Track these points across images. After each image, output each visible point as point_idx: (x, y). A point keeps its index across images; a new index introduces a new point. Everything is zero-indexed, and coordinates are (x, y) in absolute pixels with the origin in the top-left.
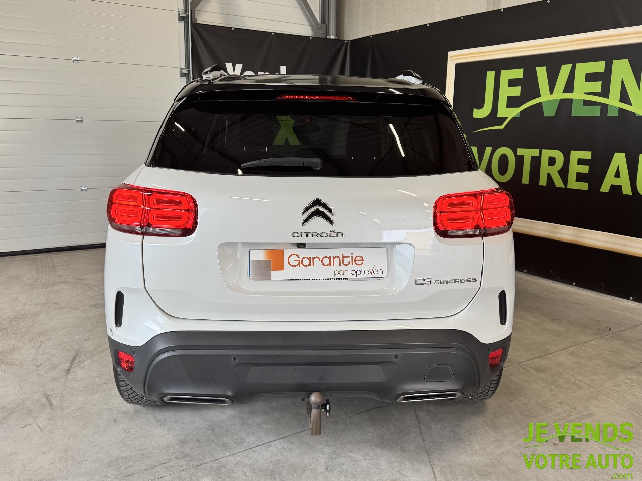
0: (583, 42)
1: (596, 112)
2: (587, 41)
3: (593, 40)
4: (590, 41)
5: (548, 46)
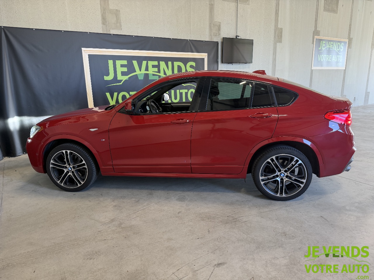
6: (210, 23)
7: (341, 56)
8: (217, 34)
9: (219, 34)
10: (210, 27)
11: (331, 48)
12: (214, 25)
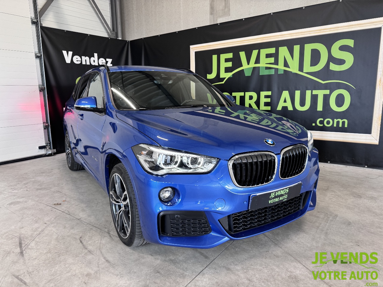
0: (263, 39)
1: (272, 72)
2: (265, 39)
3: (268, 38)
4: (267, 38)
5: (245, 42)
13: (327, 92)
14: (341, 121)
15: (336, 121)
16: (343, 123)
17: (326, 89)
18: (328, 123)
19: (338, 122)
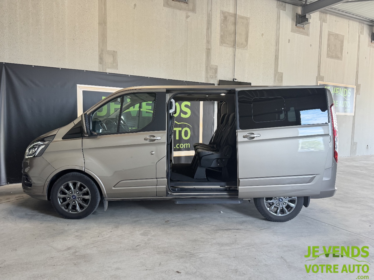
6: (207, 67)
7: (349, 102)
8: (214, 77)
9: (216, 77)
10: (207, 69)
11: (337, 94)
12: (210, 68)
13: (180, 129)
14: (187, 145)
15: (185, 144)
16: (188, 145)
17: (180, 127)
18: (182, 146)
19: (186, 145)
